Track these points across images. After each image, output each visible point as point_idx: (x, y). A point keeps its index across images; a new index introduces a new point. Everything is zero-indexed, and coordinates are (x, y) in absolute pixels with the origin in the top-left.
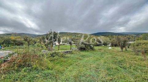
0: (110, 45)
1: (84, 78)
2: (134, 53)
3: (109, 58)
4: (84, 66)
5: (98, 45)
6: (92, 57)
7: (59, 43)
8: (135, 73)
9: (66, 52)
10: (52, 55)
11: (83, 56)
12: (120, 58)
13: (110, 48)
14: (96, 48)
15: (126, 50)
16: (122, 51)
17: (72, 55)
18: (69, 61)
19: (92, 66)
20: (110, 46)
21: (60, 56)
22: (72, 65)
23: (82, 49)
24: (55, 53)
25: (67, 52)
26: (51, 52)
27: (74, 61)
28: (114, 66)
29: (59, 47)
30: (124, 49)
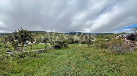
0: (80, 43)
1: (57, 74)
2: (96, 48)
3: (79, 53)
4: (58, 63)
5: (71, 43)
6: (66, 54)
7: (32, 43)
8: (96, 62)
9: (40, 51)
10: (21, 56)
11: (58, 54)
12: (87, 52)
13: (80, 45)
14: (70, 46)
15: (91, 46)
16: (89, 47)
17: (47, 54)
18: (43, 60)
19: (65, 62)
20: (81, 44)
21: (32, 56)
22: (45, 64)
23: (57, 47)
24: (26, 53)
25: (41, 51)
26: (20, 53)
27: (48, 59)
28: (82, 59)
29: (32, 47)
30: (90, 45)
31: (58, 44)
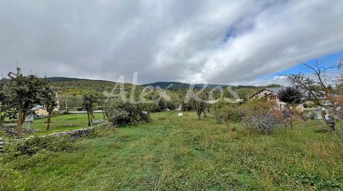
0: (179, 109)
2: (215, 121)
3: (179, 135)
4: (129, 162)
5: (157, 111)
6: (145, 139)
7: (49, 111)
9: (75, 135)
10: (25, 150)
11: (126, 139)
12: (195, 132)
13: (180, 114)
14: (154, 116)
15: (205, 116)
16: (200, 119)
17: (95, 141)
18: (87, 158)
19: (146, 158)
20: (181, 111)
21: (55, 148)
22: (93, 166)
23: (121, 122)
24: (37, 141)
25: (80, 133)
26: (22, 141)
27: (102, 154)
28: (186, 149)
29: (49, 122)
30: (202, 114)
31: (124, 114)
